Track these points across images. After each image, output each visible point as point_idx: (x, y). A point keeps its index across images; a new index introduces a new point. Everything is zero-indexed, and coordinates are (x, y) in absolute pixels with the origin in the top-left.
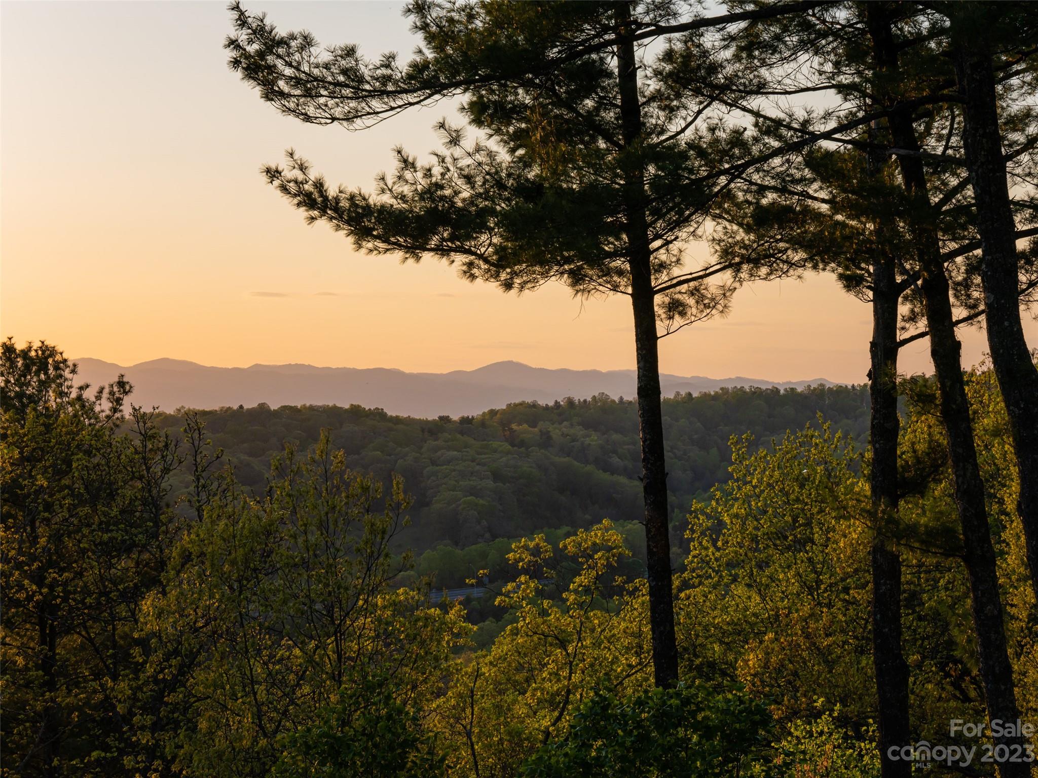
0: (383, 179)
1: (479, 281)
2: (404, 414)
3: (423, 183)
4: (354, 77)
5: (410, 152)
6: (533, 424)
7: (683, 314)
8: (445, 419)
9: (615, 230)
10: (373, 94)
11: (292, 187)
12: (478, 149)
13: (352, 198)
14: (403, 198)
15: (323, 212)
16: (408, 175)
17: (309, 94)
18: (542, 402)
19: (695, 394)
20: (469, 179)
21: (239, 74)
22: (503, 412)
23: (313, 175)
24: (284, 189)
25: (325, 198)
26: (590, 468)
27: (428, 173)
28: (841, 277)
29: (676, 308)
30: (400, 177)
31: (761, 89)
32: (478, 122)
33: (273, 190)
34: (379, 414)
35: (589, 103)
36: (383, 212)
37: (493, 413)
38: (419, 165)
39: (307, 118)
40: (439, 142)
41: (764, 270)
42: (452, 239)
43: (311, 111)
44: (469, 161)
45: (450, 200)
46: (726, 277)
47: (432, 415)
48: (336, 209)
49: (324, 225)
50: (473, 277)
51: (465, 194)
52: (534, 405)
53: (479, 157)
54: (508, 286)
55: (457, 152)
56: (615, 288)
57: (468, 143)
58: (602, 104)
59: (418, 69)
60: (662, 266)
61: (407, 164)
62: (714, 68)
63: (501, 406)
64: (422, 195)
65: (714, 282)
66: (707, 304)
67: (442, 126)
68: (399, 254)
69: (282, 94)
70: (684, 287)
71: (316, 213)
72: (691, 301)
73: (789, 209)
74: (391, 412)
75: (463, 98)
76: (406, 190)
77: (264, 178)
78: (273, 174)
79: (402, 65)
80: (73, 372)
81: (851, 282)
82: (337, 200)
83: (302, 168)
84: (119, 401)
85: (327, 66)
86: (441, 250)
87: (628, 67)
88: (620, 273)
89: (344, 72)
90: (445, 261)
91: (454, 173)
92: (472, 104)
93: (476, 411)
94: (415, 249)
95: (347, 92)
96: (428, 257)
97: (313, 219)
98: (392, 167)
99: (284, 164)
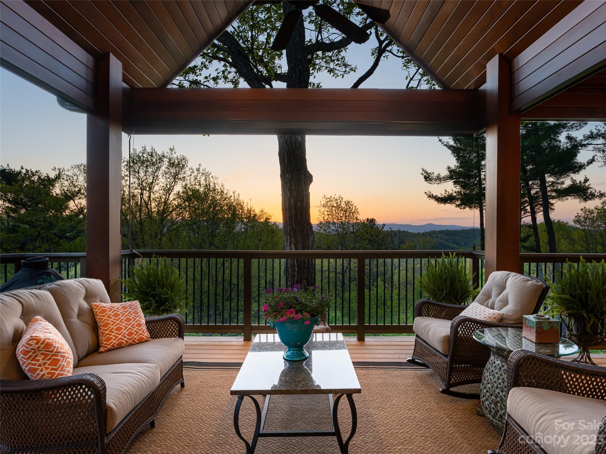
3: (448, 194)
5: (446, 189)
10: (442, 180)
11: (428, 195)
15: (432, 198)
18: (436, 230)
20: (455, 193)
23: (432, 193)
25: (433, 196)
26: (445, 242)
27: (450, 193)
30: (445, 193)
33: (425, 195)
36: (439, 198)
39: (431, 184)
42: (452, 202)
45: (452, 196)
47: (417, 232)
48: (434, 198)
51: (455, 195)
61: (446, 191)
69: (429, 181)
74: (410, 232)
76: (445, 195)
78: (426, 193)
79: (446, 176)
82: (435, 196)
83: (430, 192)
85: (436, 177)
89: (438, 177)
95: (438, 180)
97: (431, 200)
98: (443, 192)
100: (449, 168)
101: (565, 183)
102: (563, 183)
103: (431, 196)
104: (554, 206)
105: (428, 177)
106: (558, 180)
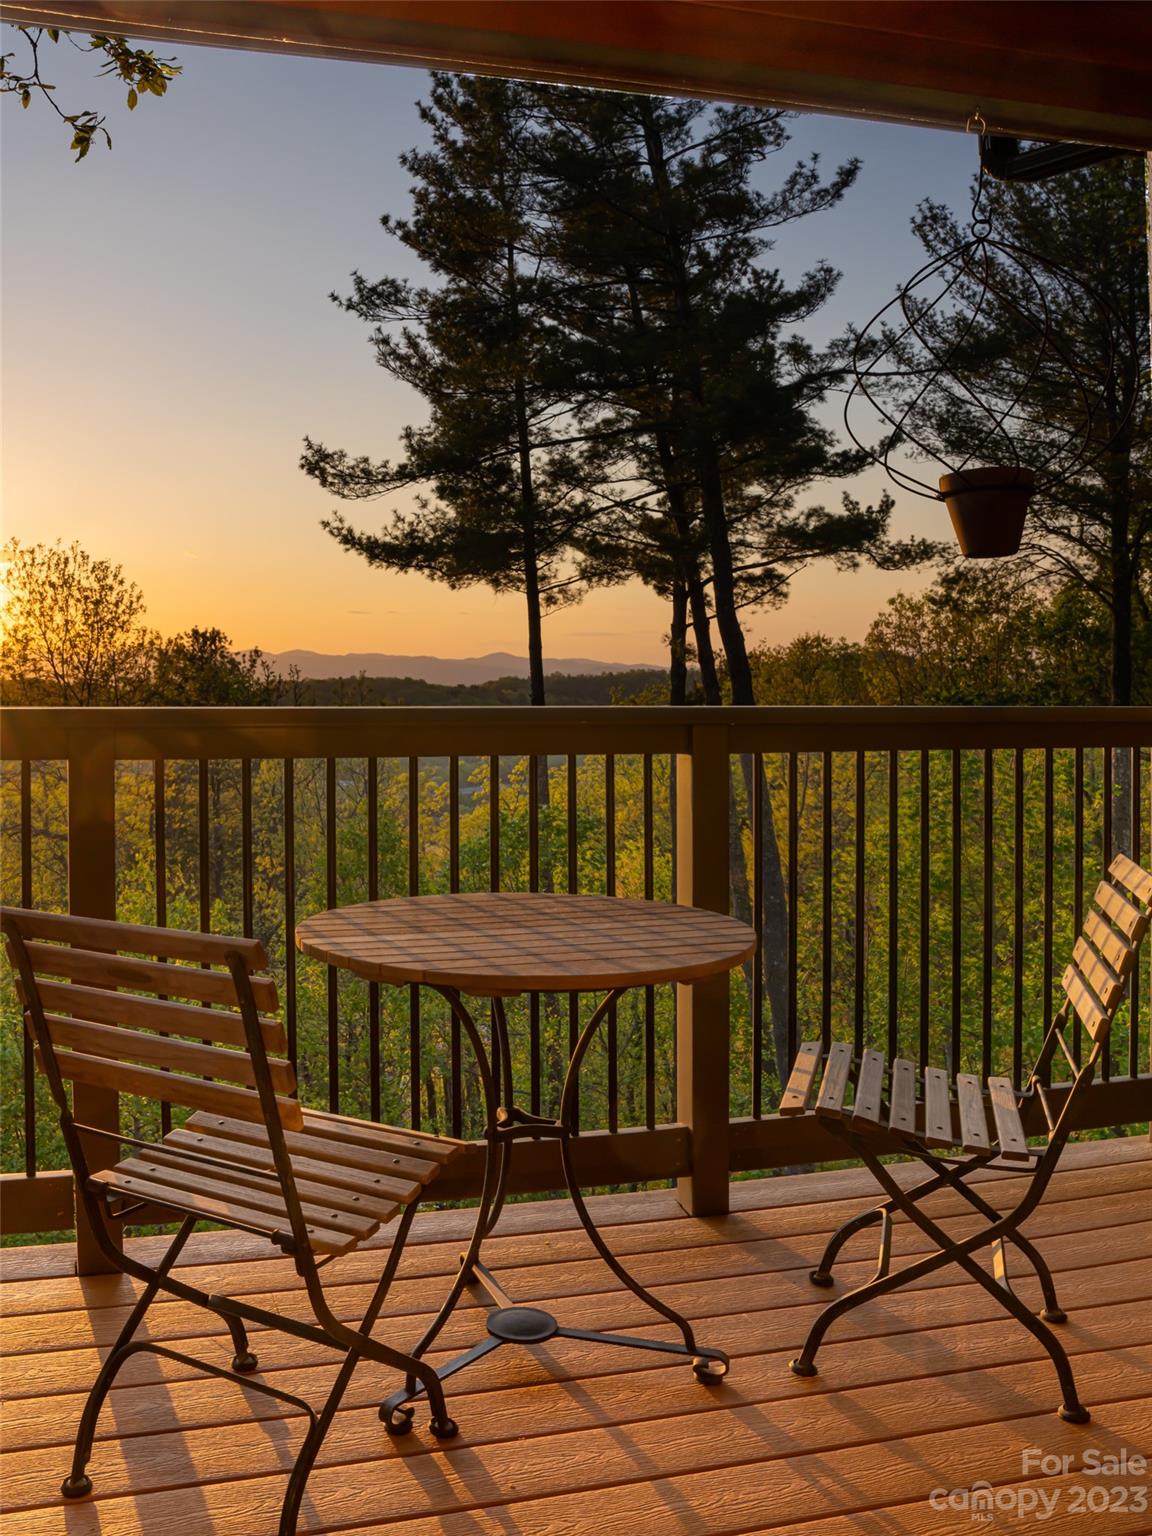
0: (386, 528)
1: (437, 582)
2: (437, 683)
3: (407, 529)
4: (367, 473)
5: (401, 513)
6: (515, 690)
7: (555, 603)
8: (461, 687)
9: (516, 557)
10: (378, 482)
11: (335, 531)
12: (437, 510)
13: (369, 538)
14: (396, 538)
15: (353, 546)
16: (400, 525)
17: (346, 483)
19: (614, 673)
20: (433, 528)
21: (304, 471)
22: (496, 682)
23: (346, 525)
24: (331, 532)
25: (353, 538)
27: (411, 524)
28: (655, 587)
29: (551, 600)
30: (395, 526)
31: (605, 480)
32: (441, 497)
33: (325, 533)
34: (422, 683)
35: (504, 488)
37: (491, 683)
38: (407, 520)
39: (344, 496)
40: (415, 507)
41: (605, 581)
42: (424, 561)
43: (346, 492)
44: (432, 517)
45: (422, 539)
46: (584, 584)
48: (360, 544)
49: (353, 553)
50: (433, 579)
51: (432, 536)
52: (516, 679)
53: (437, 515)
54: (453, 587)
55: (426, 511)
56: (518, 589)
57: (431, 507)
58: (512, 489)
59: (403, 467)
60: (544, 578)
61: (399, 519)
62: (576, 469)
63: (496, 679)
64: (406, 536)
65: (574, 587)
66: (569, 598)
67: (418, 497)
68: (396, 569)
69: (332, 484)
70: (556, 590)
71: (348, 546)
72: (560, 596)
73: (617, 547)
75: (433, 483)
76: (398, 533)
77: (321, 526)
78: (326, 524)
79: (393, 467)
80: (230, 643)
81: (661, 591)
82: (360, 539)
83: (341, 521)
84: (254, 661)
85: (353, 468)
86: (419, 568)
87: (526, 467)
88: (521, 580)
89: (363, 470)
90: (419, 573)
91: (423, 524)
92: (438, 488)
93: (480, 682)
94: (404, 567)
95: (364, 481)
96: (411, 570)
97: (347, 550)
98: (392, 519)
99: (329, 518)
100: (408, 434)
101: (796, 505)
102: (788, 504)
103: (349, 540)
104: (788, 584)
105: (318, 464)
106: (776, 493)
